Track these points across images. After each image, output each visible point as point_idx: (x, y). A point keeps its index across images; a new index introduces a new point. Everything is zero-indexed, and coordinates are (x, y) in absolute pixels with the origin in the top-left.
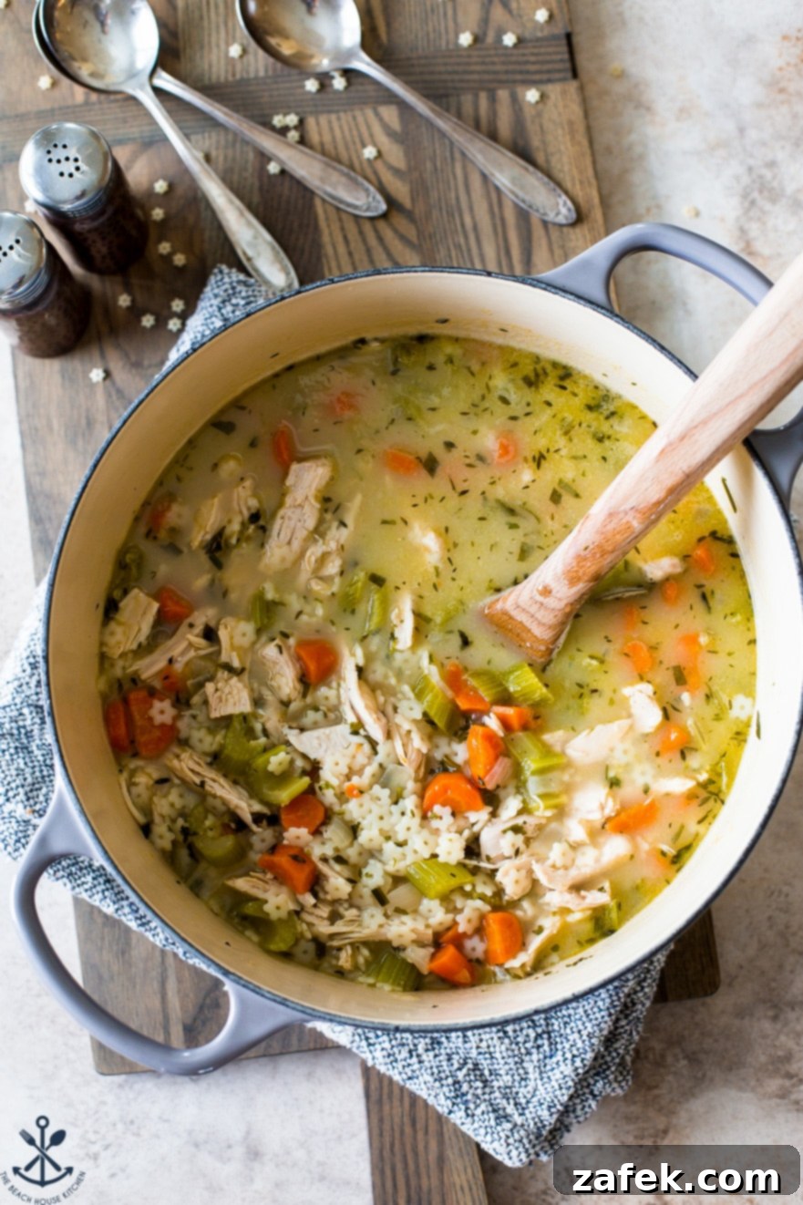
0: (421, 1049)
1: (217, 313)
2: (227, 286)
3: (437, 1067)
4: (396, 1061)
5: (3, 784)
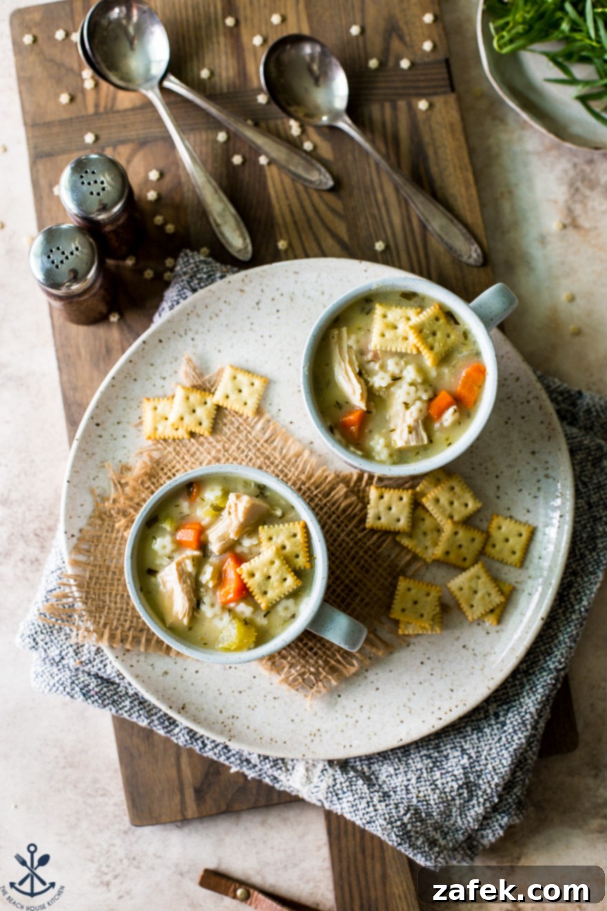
0: (376, 800)
3: (389, 813)
4: (358, 810)
5: (57, 648)
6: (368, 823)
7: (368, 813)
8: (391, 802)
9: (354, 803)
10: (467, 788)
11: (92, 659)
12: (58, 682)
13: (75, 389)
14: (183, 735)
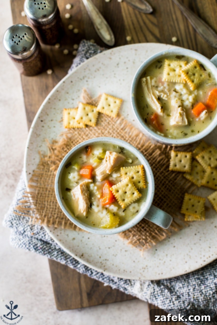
0: (174, 299)
1: (84, 56)
2: (87, 47)
3: (180, 306)
4: (165, 304)
5: (22, 227)
7: (170, 305)
8: (181, 300)
9: (163, 301)
11: (39, 232)
12: (23, 243)
13: (31, 105)
14: (82, 268)
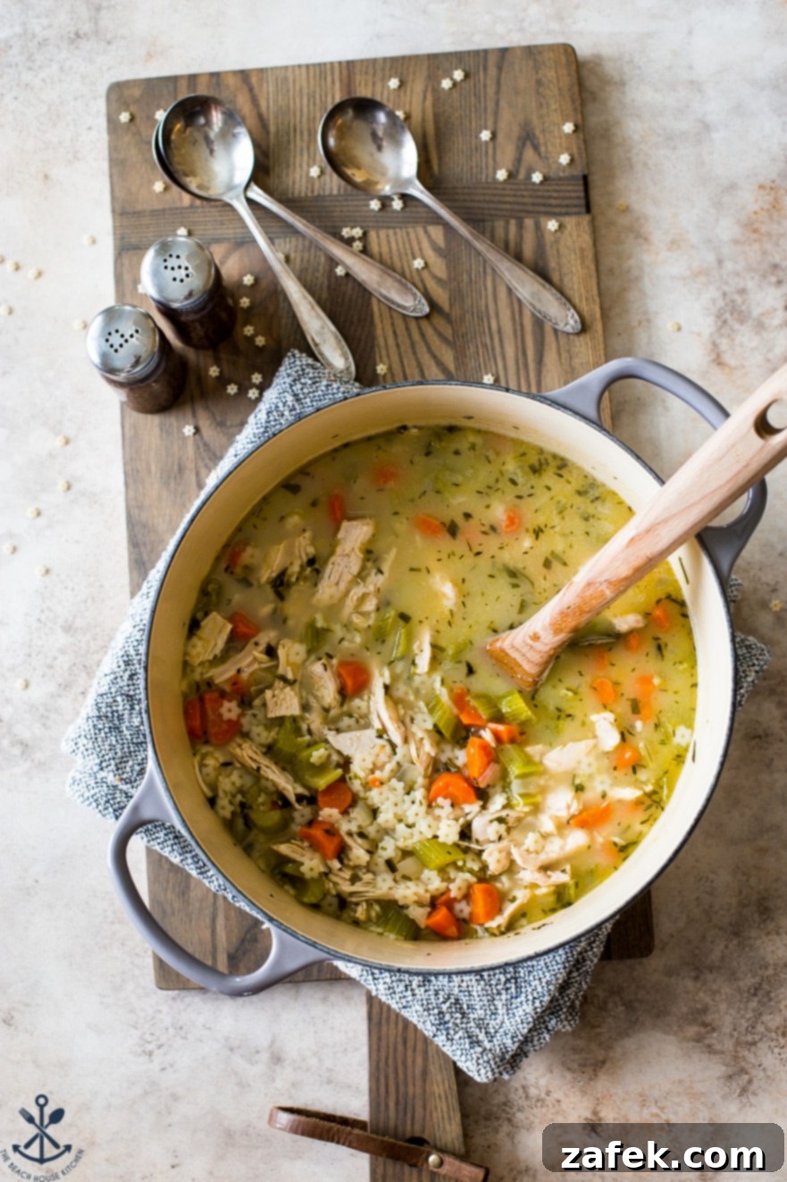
0: (414, 985)
1: (288, 389)
2: (298, 368)
3: (427, 1000)
4: (394, 993)
5: (98, 757)
6: (405, 1007)
7: (404, 997)
8: (432, 988)
10: (516, 983)
11: (133, 779)
12: (93, 796)
